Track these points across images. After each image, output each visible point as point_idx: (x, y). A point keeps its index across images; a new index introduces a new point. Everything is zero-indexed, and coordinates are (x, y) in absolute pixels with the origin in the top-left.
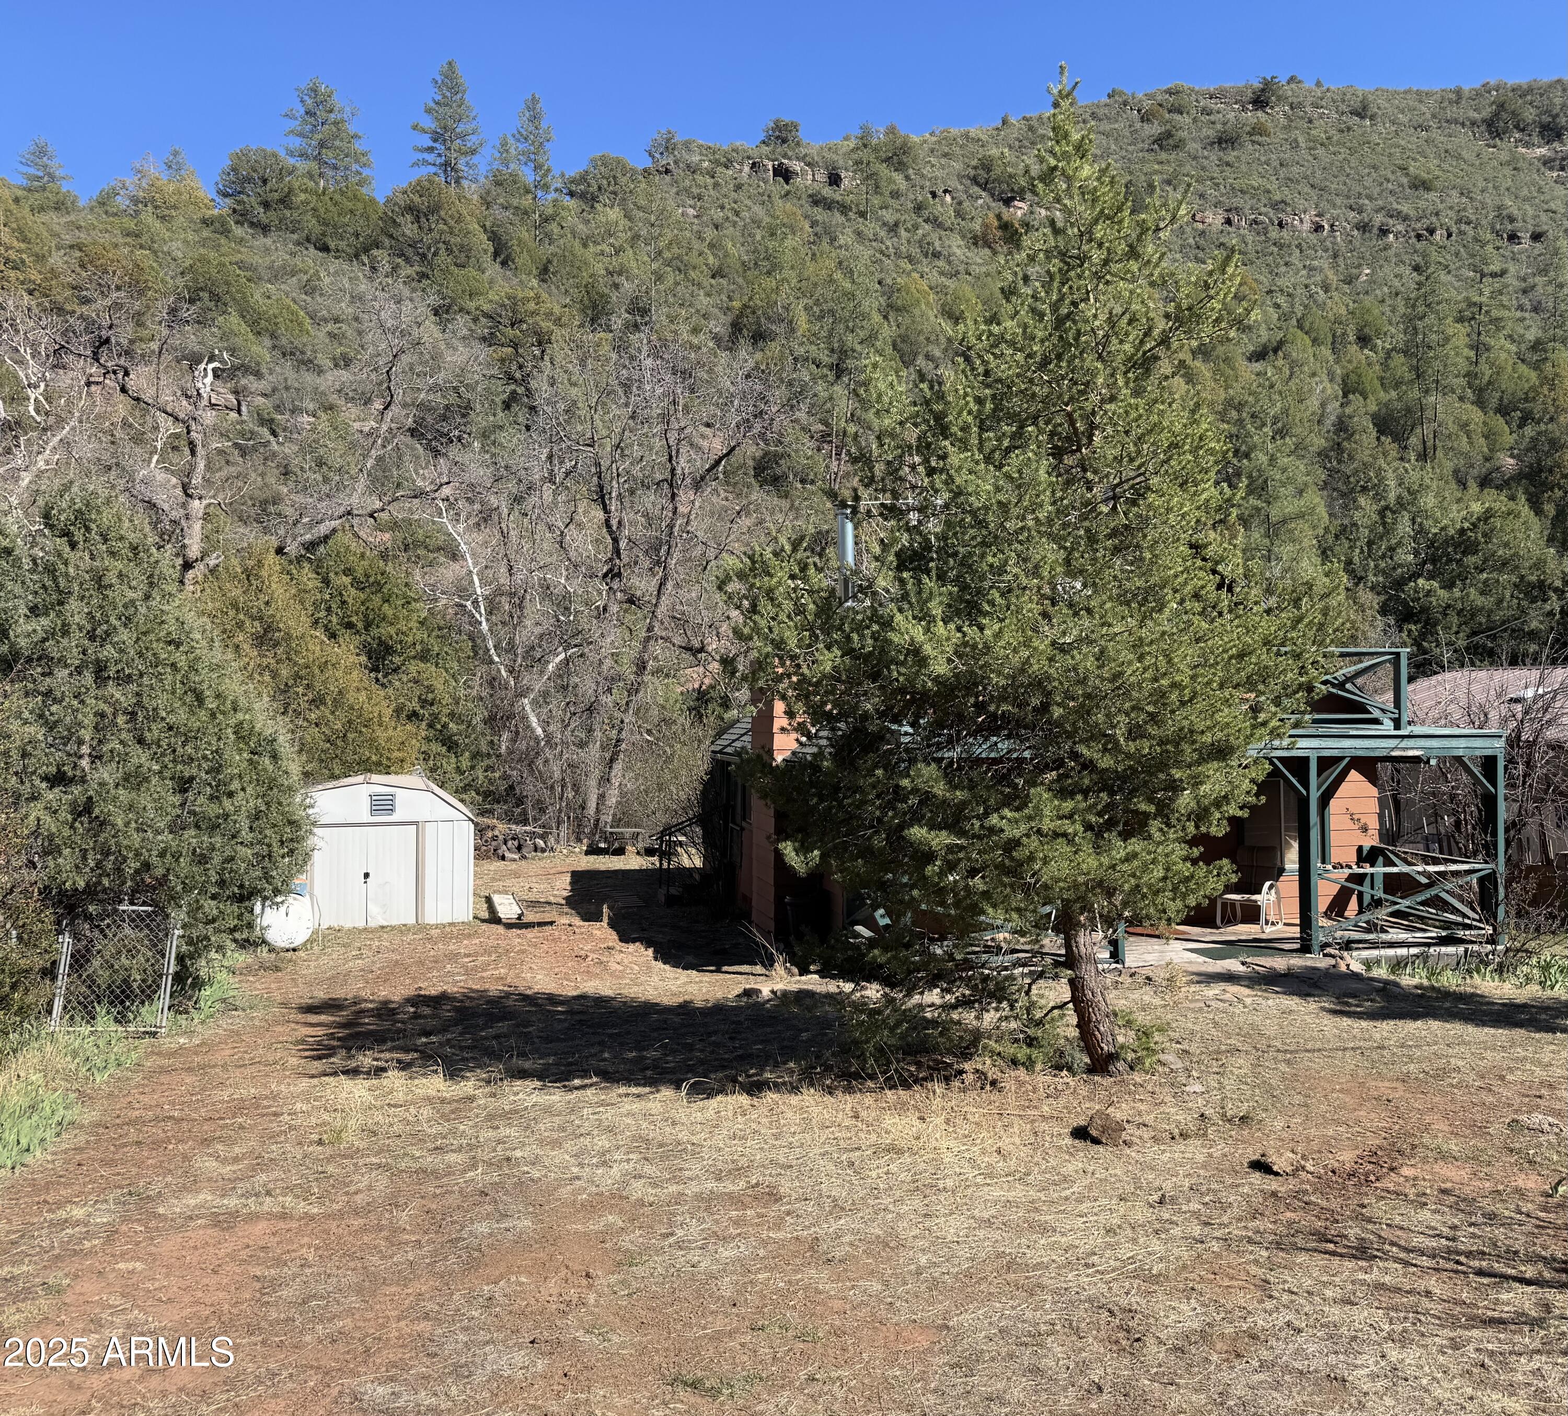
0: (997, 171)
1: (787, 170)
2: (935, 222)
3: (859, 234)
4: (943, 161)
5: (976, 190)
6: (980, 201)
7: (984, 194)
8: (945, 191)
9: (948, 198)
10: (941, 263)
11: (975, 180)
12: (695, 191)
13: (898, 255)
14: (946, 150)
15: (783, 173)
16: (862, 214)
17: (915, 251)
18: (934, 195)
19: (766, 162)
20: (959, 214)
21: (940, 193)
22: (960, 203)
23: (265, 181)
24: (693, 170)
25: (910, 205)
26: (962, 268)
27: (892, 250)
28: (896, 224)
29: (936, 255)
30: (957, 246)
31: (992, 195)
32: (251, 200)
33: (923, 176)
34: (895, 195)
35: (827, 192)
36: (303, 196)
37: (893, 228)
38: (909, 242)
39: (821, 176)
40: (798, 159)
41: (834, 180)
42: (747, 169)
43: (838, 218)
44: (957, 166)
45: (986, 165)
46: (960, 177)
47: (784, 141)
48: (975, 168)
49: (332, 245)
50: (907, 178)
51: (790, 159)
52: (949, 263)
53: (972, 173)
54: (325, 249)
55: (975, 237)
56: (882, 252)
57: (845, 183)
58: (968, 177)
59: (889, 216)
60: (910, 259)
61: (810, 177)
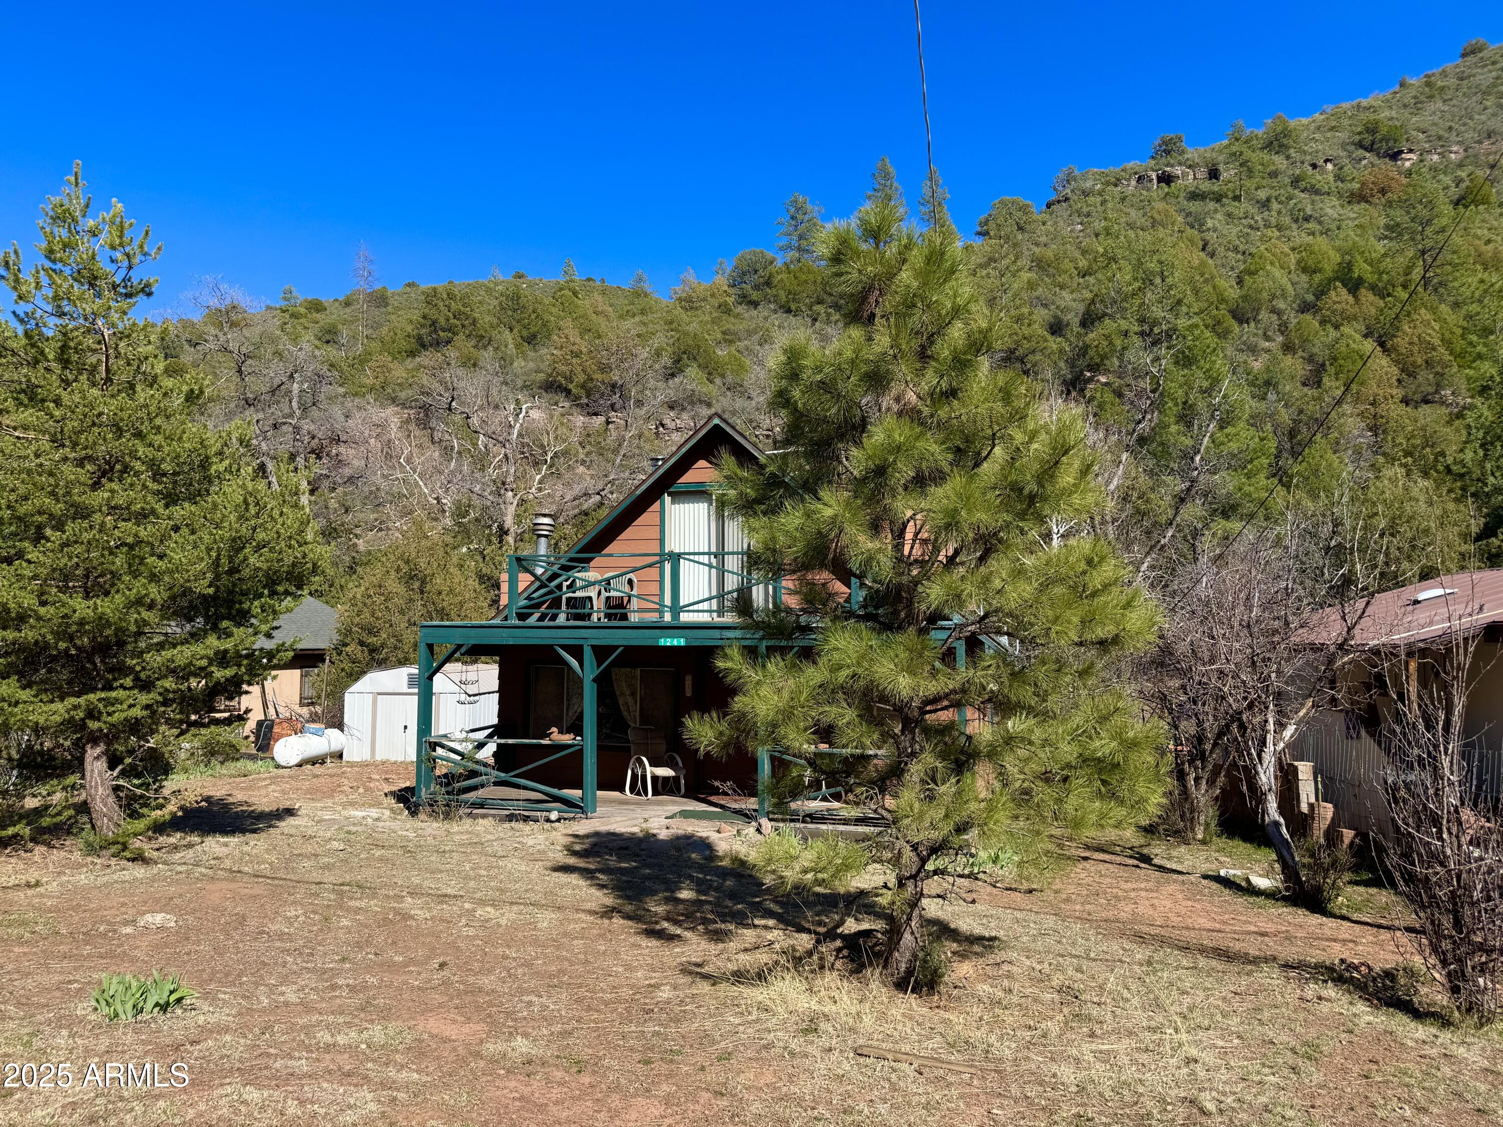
0: (1384, 130)
1: (1169, 176)
2: (1314, 191)
3: (1229, 215)
4: (1329, 135)
5: (1361, 152)
6: (1364, 162)
7: (1368, 155)
8: (1326, 161)
9: (1330, 166)
10: (1311, 225)
11: (1360, 145)
12: (1085, 210)
13: (1267, 226)
14: (1334, 123)
15: (1166, 179)
16: (1237, 198)
17: (1287, 220)
18: (1314, 166)
19: (1150, 173)
20: (1339, 178)
21: (1321, 162)
22: (1341, 168)
23: (756, 271)
24: (1086, 193)
25: (1287, 180)
26: (1333, 226)
27: (1261, 223)
28: (1268, 200)
29: (1307, 219)
30: (1331, 208)
31: (1378, 155)
32: (747, 287)
33: (1305, 152)
34: (1274, 174)
35: (1206, 186)
36: (779, 277)
37: (1265, 204)
38: (1279, 213)
39: (1202, 173)
40: (1180, 164)
41: (1214, 174)
42: (1133, 183)
43: (1212, 205)
44: (1343, 136)
45: (1372, 129)
46: (1343, 146)
47: (1168, 152)
48: (1359, 133)
49: (793, 307)
50: (1288, 157)
51: (1172, 166)
52: (1320, 223)
53: (1357, 138)
54: (789, 311)
55: (1352, 194)
56: (1251, 227)
57: (1224, 176)
58: (1353, 143)
59: (1262, 195)
60: (1279, 228)
61: (1191, 177)
